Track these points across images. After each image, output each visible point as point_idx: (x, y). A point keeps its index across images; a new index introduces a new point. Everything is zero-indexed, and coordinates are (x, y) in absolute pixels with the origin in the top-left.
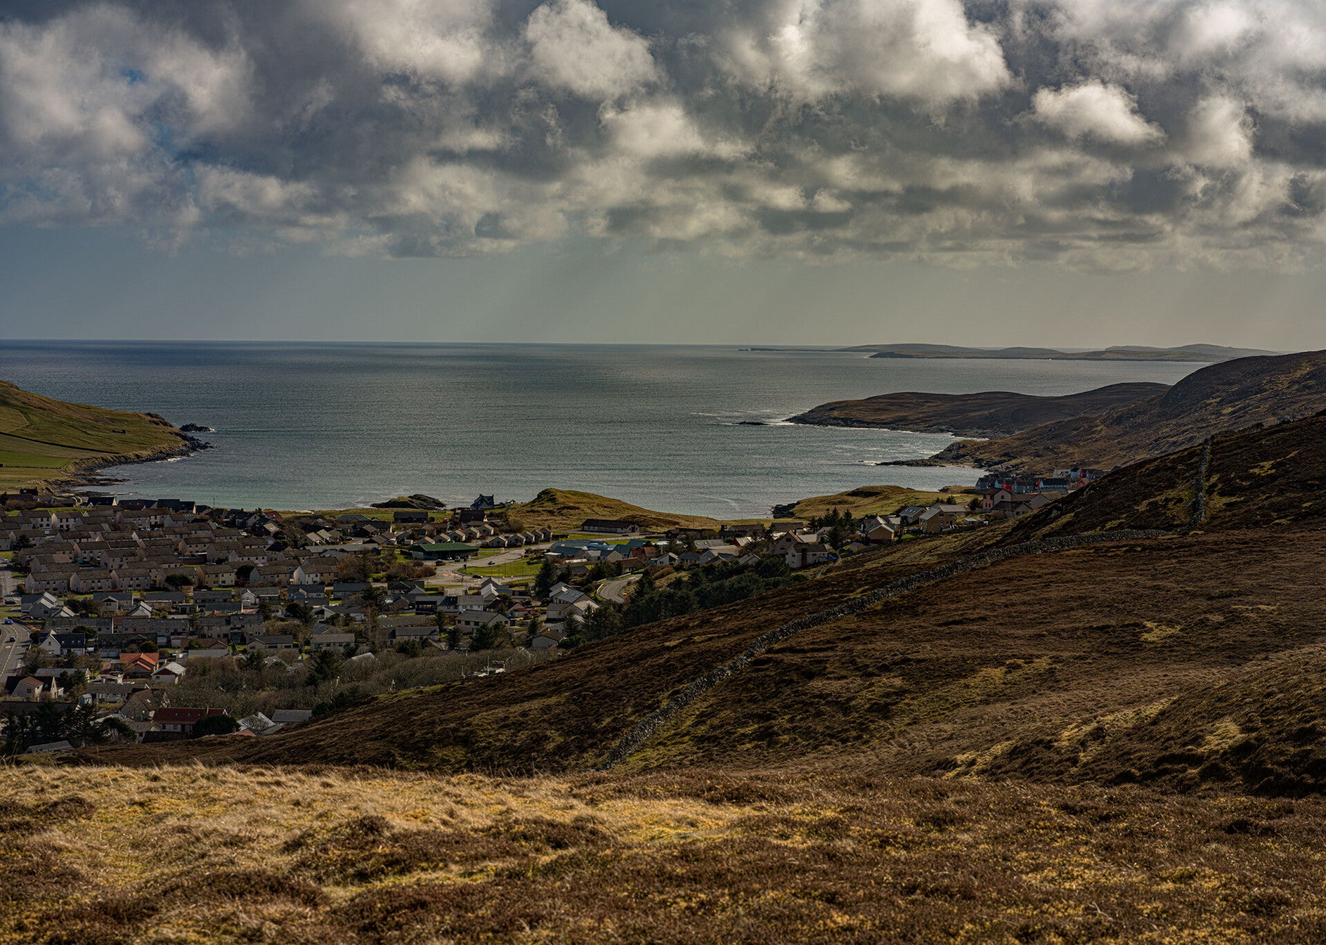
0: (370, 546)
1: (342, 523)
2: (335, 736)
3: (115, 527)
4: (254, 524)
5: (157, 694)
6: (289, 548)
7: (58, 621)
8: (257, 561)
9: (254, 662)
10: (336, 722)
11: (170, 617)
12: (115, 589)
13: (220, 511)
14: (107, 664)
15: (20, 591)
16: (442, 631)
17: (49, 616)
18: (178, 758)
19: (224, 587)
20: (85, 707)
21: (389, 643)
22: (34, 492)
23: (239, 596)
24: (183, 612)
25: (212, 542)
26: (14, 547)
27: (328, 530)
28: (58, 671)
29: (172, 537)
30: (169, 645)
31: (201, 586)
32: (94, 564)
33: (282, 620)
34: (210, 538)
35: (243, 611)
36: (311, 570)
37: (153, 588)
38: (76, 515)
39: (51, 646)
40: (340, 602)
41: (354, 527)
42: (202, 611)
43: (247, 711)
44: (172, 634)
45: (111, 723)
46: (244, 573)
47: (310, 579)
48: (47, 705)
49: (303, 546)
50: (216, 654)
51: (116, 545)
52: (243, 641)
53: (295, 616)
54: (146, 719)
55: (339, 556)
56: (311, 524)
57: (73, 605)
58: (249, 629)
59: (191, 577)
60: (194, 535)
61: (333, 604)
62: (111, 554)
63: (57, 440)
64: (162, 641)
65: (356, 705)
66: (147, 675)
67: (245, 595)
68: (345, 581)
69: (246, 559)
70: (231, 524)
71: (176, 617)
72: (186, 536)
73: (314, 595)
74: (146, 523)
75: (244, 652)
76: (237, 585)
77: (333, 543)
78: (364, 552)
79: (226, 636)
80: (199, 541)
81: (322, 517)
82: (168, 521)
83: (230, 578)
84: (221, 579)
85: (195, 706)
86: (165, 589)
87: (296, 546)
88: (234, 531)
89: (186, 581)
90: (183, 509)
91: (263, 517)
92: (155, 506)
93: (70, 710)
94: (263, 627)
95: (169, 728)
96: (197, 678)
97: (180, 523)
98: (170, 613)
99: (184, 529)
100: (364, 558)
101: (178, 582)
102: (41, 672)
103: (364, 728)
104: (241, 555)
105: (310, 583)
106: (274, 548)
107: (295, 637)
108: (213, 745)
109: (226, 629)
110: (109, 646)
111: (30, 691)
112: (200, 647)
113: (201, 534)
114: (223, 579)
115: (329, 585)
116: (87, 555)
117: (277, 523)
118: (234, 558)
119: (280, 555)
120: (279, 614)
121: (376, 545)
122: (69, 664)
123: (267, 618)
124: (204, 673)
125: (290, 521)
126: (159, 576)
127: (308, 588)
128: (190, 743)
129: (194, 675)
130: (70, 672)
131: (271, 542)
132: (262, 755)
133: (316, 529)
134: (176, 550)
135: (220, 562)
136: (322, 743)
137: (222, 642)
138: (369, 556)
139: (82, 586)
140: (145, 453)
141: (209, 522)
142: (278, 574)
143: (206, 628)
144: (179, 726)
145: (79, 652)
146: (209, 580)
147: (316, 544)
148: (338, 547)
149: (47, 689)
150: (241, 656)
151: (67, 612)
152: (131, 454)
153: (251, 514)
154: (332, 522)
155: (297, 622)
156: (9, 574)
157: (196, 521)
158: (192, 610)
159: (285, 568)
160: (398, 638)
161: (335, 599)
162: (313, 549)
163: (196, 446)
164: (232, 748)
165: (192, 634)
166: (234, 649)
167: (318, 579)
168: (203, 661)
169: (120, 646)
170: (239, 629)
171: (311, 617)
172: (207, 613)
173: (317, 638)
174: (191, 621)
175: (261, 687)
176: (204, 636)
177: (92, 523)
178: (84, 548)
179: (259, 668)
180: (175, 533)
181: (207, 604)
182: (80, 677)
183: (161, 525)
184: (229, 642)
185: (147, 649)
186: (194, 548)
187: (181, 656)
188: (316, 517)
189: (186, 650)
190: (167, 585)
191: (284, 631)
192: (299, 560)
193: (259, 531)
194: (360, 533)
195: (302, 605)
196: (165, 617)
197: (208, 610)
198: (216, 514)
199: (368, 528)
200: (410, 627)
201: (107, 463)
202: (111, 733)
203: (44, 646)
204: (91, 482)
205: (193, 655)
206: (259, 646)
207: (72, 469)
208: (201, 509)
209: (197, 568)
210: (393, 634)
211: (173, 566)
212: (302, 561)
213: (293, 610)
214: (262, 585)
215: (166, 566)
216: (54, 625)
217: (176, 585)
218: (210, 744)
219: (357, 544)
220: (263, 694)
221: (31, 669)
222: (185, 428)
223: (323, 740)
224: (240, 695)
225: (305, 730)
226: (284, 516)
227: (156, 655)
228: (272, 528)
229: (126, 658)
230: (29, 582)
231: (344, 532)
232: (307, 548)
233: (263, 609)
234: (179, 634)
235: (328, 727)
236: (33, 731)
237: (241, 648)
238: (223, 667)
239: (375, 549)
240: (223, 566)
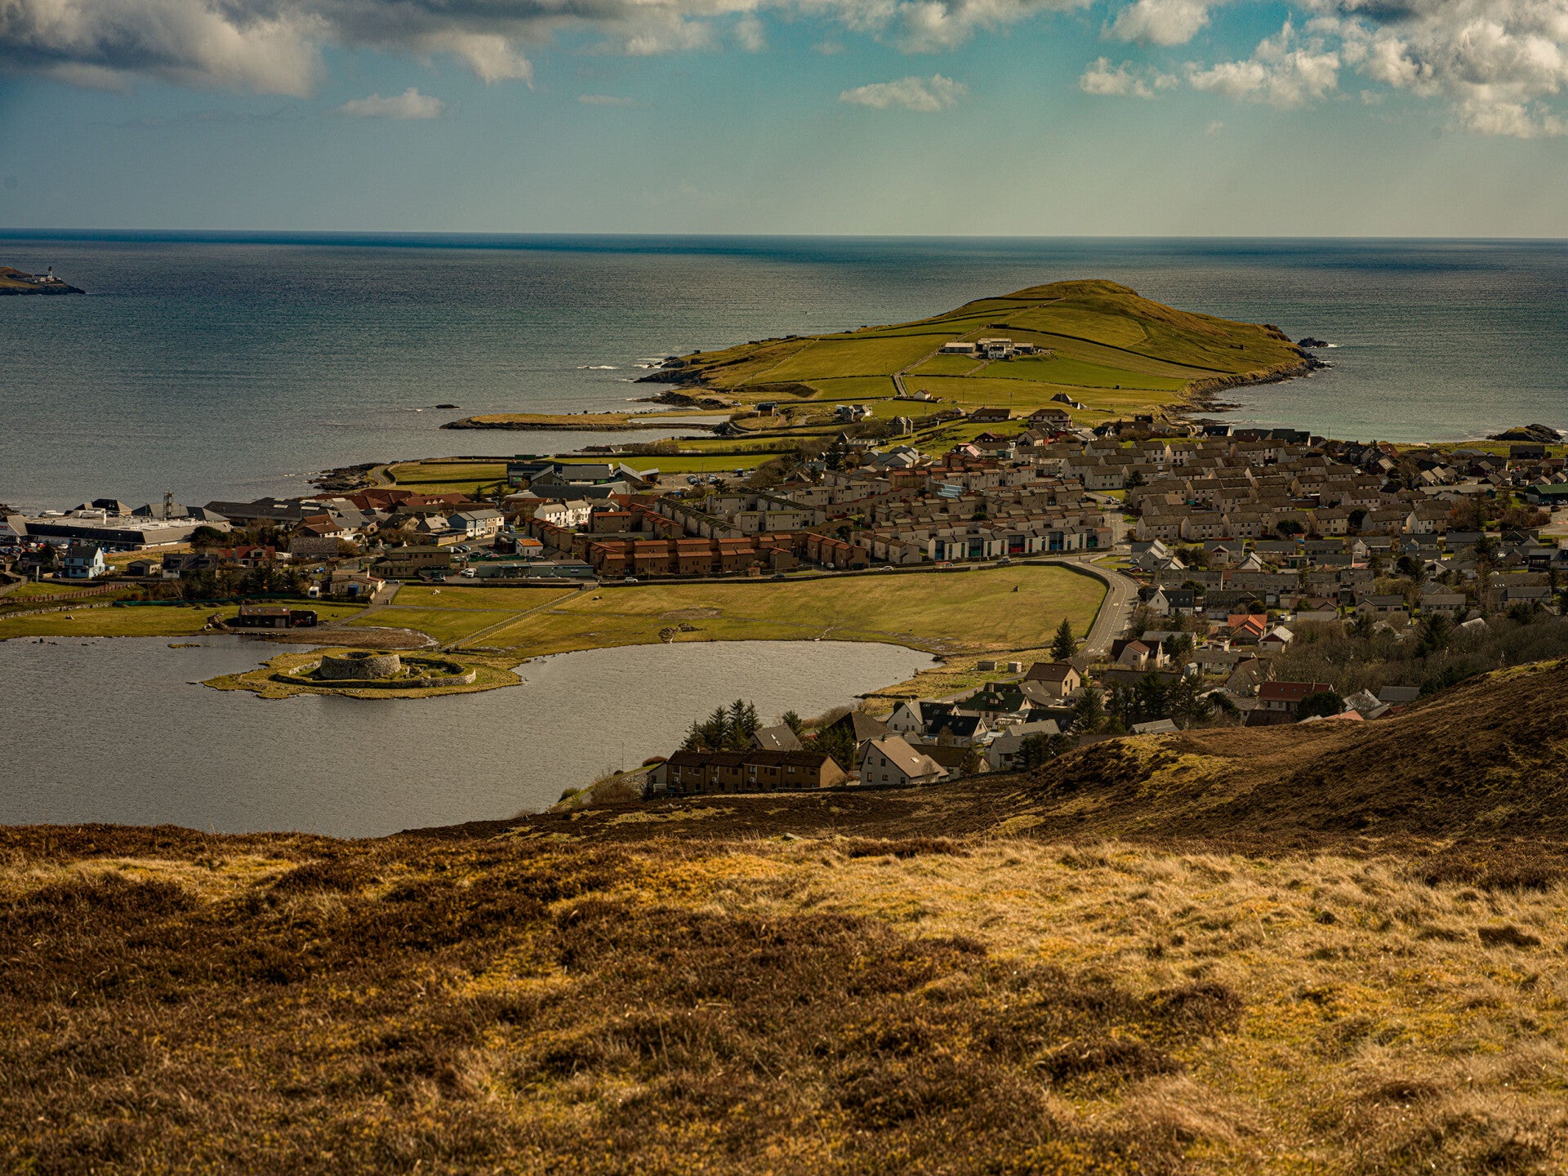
0: (1486, 487)
1: (1457, 458)
2: (1447, 723)
3: (1229, 463)
4: (1369, 460)
5: (1263, 664)
6: (1403, 489)
7: (1168, 575)
8: (1369, 505)
9: (1362, 627)
10: (1448, 705)
11: (1280, 571)
12: (1226, 537)
13: (1335, 443)
14: (1215, 626)
15: (1130, 538)
16: (1555, 591)
17: (1156, 569)
18: (1283, 746)
19: (1336, 535)
20: (1190, 679)
21: (1500, 607)
22: (1149, 419)
23: (1350, 546)
24: (1293, 566)
25: (1325, 481)
26: (1128, 486)
27: (1443, 467)
28: (1163, 636)
29: (1285, 474)
30: (1277, 606)
31: (1314, 536)
32: (1204, 506)
33: (1393, 576)
34: (1323, 476)
35: (1353, 565)
36: (1424, 516)
37: (1265, 536)
38: (1190, 448)
39: (1159, 605)
40: (1452, 555)
41: (1470, 464)
42: (1312, 564)
43: (1353, 687)
44: (1282, 592)
45: (1217, 699)
46: (1356, 518)
47: (1423, 527)
48: (1152, 673)
49: (1417, 486)
50: (1325, 617)
51: (1229, 484)
52: (1353, 602)
53: (1406, 573)
54: (1251, 695)
55: (1453, 498)
56: (1425, 459)
57: (1183, 556)
58: (1359, 588)
59: (1302, 523)
60: (1307, 473)
61: (1445, 558)
62: (1224, 495)
63: (1173, 355)
64: (1271, 600)
65: (1467, 684)
66: (1254, 641)
67: (1357, 546)
68: (1458, 530)
69: (1359, 502)
70: (1345, 460)
71: (1287, 571)
72: (1299, 474)
73: (1426, 547)
74: (1260, 456)
75: (1353, 615)
76: (1349, 533)
77: (1448, 484)
78: (1479, 495)
79: (1335, 595)
80: (1312, 480)
81: (1437, 451)
82: (1282, 456)
83: (1342, 525)
84: (1333, 526)
85: (1301, 680)
86: (1275, 538)
87: (1410, 487)
88: (1347, 467)
89: (1298, 529)
90: (1298, 440)
91: (1378, 450)
92: (1269, 437)
93: (1175, 681)
94: (1373, 585)
95: (1275, 706)
96: (1304, 646)
97: (1294, 458)
98: (1280, 567)
99: (1298, 466)
100: (1479, 502)
101: (1289, 528)
102: (1148, 636)
103: (1476, 714)
104: (1354, 496)
105: (1423, 532)
106: (1390, 489)
107: (1406, 598)
108: (1320, 730)
109: (1336, 587)
110: (1218, 605)
111: (1136, 658)
112: (1310, 609)
113: (1315, 471)
114: (1335, 526)
115: (1442, 534)
116: (1199, 495)
117: (1391, 458)
118: (1347, 501)
119: (1393, 498)
120: (1390, 569)
121: (1490, 486)
122: (1177, 627)
123: (1377, 574)
124: (1312, 640)
125: (1404, 457)
126: (1270, 521)
127: (1420, 538)
128: (1295, 728)
129: (1301, 642)
130: (1178, 635)
131: (1385, 482)
132: (1370, 745)
133: (1431, 466)
134: (1289, 490)
135: (1333, 505)
136: (1433, 732)
137: (1332, 602)
138: (1484, 499)
139: (1194, 532)
140: (1262, 373)
141: (1324, 456)
142: (1391, 520)
143: (1315, 585)
144: (1284, 704)
145: (1187, 612)
146: (1321, 528)
147: (1431, 485)
148: (1452, 488)
149: (1153, 656)
150: (1350, 620)
151: (1177, 564)
152: (1247, 375)
153: (1367, 447)
154: (1447, 457)
155: (1408, 579)
156: (1120, 517)
157: (1310, 455)
158: (1303, 560)
159: (1398, 513)
160: (1510, 600)
161: (1447, 552)
162: (1427, 490)
163: (1313, 365)
164: (1339, 736)
165: (1302, 592)
166: (1343, 611)
167: (1430, 527)
168: (1311, 625)
169: (1228, 605)
170: (1348, 586)
171: (1422, 573)
172: (1318, 567)
173: (1428, 599)
174: (1301, 576)
175: (1368, 659)
176: (1312, 596)
177: (1206, 457)
178: (1198, 486)
179: (1368, 635)
180: (1289, 470)
181: (1318, 557)
182: (1186, 641)
183: (1274, 461)
184: (1338, 602)
185: (1256, 610)
186: (1306, 489)
187: (1289, 618)
188: (1430, 452)
189: (1294, 612)
190: (1278, 533)
191: (1394, 591)
192: (1412, 504)
193: (1373, 469)
194: (1476, 471)
195: (1414, 559)
196: (1274, 572)
197: (1318, 563)
198: (1331, 446)
199: (1484, 465)
200: (1522, 588)
201: (1224, 385)
202: (1215, 711)
203: (1152, 604)
204: (1207, 408)
205: (1303, 617)
206: (1369, 608)
207: (1188, 391)
208: (1316, 440)
209: (1310, 513)
210: (1505, 596)
211: (1285, 509)
212: (1416, 505)
213: (1405, 565)
214: (1374, 534)
215: (1278, 509)
216: (1163, 578)
217: (1288, 533)
218: (1315, 729)
219: (1472, 485)
220: (1370, 667)
221: (1137, 632)
222: (1303, 343)
223: (1434, 728)
224: (1348, 668)
225: (1415, 714)
226: (1400, 450)
227: (1264, 617)
228: (1386, 464)
229: (1235, 620)
230: (1140, 527)
231: (1459, 469)
232: (1421, 489)
233: (1374, 562)
234: (1289, 592)
235: (1439, 711)
236: (1137, 705)
237: (1350, 610)
238: (1331, 632)
239: (1490, 491)
240: (1337, 511)
